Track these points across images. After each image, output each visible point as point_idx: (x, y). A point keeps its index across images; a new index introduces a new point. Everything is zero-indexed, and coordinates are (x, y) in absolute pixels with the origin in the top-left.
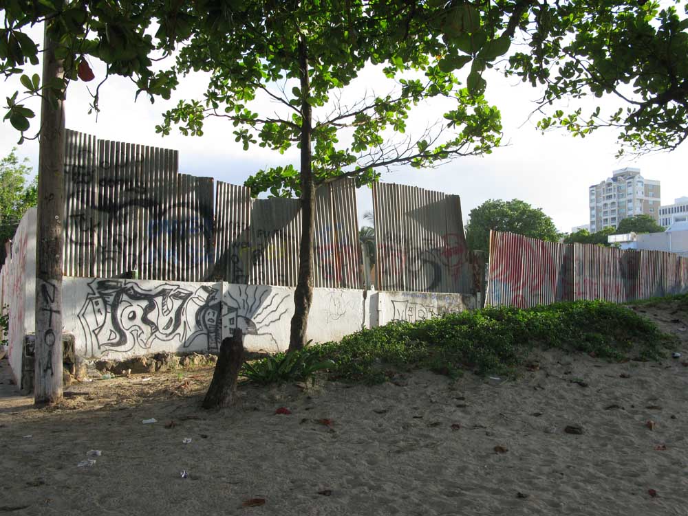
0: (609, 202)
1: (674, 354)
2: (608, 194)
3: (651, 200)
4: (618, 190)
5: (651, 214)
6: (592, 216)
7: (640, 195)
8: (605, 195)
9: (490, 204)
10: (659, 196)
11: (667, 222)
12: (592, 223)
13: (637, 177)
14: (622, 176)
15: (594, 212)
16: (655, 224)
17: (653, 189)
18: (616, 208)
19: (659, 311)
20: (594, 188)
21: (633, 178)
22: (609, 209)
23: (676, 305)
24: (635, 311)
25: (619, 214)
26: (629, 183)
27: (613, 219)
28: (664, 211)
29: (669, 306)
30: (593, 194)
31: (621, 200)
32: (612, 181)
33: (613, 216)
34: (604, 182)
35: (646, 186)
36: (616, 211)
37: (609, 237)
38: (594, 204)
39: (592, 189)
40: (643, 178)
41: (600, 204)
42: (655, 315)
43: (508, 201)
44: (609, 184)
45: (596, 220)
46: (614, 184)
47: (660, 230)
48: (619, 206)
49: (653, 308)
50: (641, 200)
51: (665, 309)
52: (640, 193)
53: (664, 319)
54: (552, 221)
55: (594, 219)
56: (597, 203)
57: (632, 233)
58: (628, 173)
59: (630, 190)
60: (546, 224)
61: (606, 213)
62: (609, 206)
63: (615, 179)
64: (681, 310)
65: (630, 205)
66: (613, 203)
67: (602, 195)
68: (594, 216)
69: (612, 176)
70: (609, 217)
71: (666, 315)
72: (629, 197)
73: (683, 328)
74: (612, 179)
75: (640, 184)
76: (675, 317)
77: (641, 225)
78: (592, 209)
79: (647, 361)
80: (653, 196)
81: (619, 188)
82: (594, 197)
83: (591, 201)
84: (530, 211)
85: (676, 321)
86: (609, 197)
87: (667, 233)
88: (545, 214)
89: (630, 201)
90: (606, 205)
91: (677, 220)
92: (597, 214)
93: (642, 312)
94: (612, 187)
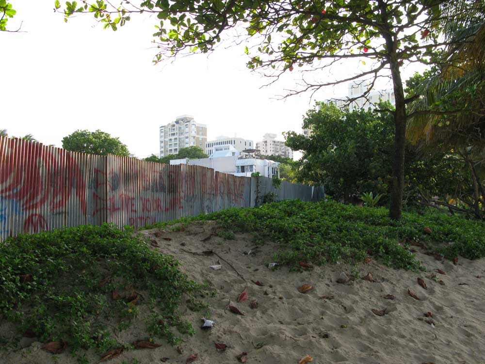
0: (173, 138)
1: (203, 321)
2: (173, 133)
3: (201, 137)
4: (179, 130)
5: (200, 147)
6: (161, 147)
7: (193, 134)
8: (170, 133)
9: (78, 133)
10: (206, 135)
11: (211, 152)
12: (161, 152)
13: (192, 121)
14: (182, 120)
15: (163, 145)
16: (202, 153)
17: (202, 130)
18: (178, 142)
19: (188, 238)
20: (163, 128)
21: (189, 122)
22: (173, 142)
23: (210, 228)
24: (157, 240)
25: (179, 146)
26: (186, 125)
27: (176, 150)
28: (209, 145)
29: (201, 230)
30: (162, 132)
31: (181, 137)
32: (175, 124)
33: (176, 148)
34: (170, 124)
35: (198, 128)
36: (178, 144)
37: (171, 161)
38: (163, 139)
39: (162, 128)
40: (195, 122)
41: (167, 139)
42: (183, 245)
43: (93, 132)
44: (174, 126)
45: (164, 149)
46: (177, 126)
47: (206, 156)
48: (179, 141)
49: (181, 234)
50: (194, 137)
51: (196, 234)
52: (193, 132)
53: (193, 251)
54: (127, 148)
55: (163, 149)
56: (165, 138)
57: (186, 158)
58: (186, 118)
59: (187, 130)
60: (123, 150)
61: (170, 145)
62: (173, 140)
63: (177, 122)
64: (217, 235)
65: (187, 140)
66: (176, 139)
67: (169, 133)
68: (163, 147)
69: (175, 120)
70: (173, 148)
71: (195, 244)
72: (186, 135)
73: (219, 263)
74: (175, 122)
75: (193, 126)
76: (208, 247)
77: (193, 153)
78: (161, 142)
79: (158, 346)
80: (202, 135)
81: (180, 128)
82: (163, 134)
83: (161, 137)
84: (110, 140)
85: (209, 253)
86: (173, 134)
87: (210, 159)
88: (121, 142)
89: (187, 138)
90: (171, 139)
91: (217, 150)
92: (165, 146)
93: (166, 239)
94: (175, 128)
